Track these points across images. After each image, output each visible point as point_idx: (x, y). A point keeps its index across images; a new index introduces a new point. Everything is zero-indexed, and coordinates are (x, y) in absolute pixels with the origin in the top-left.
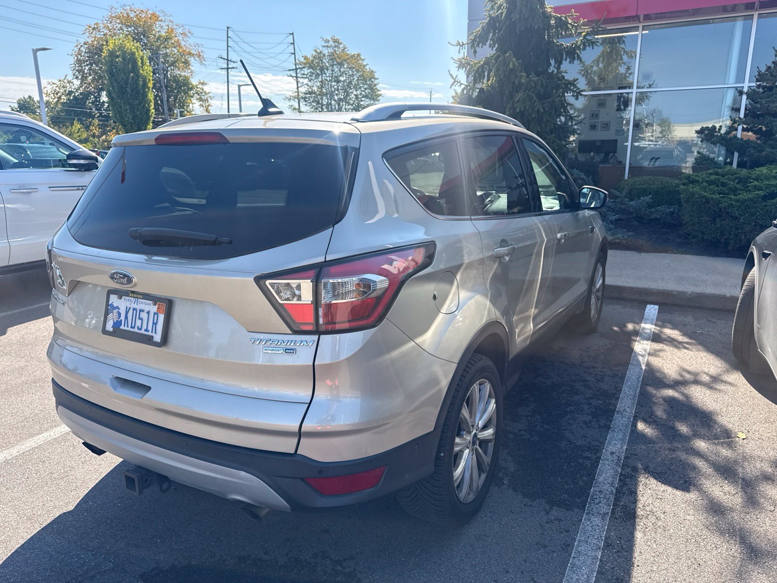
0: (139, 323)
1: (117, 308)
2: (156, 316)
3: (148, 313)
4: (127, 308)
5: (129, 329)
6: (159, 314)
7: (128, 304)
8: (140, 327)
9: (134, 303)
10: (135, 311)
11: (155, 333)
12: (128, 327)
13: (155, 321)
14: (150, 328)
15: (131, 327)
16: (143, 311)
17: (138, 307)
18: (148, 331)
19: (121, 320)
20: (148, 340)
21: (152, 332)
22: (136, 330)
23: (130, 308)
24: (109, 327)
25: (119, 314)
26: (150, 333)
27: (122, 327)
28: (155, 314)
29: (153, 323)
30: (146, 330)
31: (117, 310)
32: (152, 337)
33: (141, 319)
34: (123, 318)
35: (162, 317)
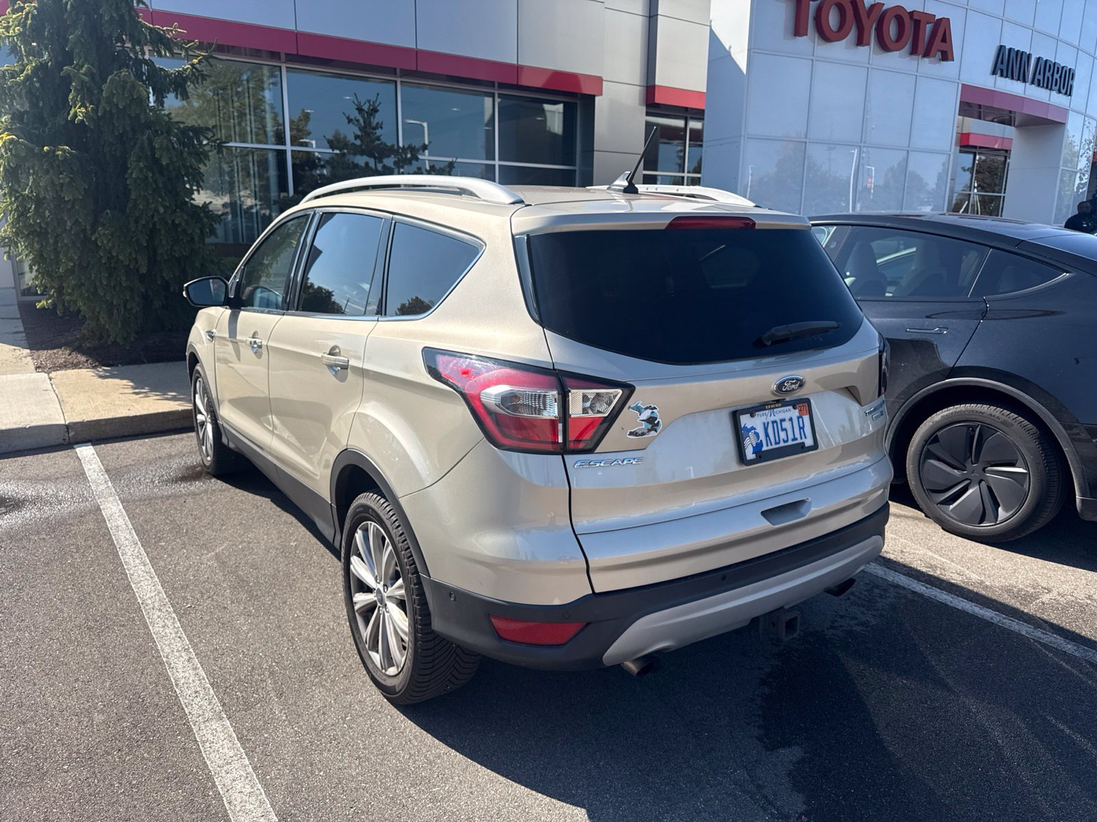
0: (783, 435)
1: (753, 428)
2: (801, 420)
3: (791, 419)
4: (764, 424)
5: (774, 446)
6: (803, 417)
7: (764, 419)
8: (786, 439)
9: (771, 415)
10: (775, 424)
11: (806, 438)
12: (772, 445)
13: (801, 425)
14: (797, 436)
15: (776, 443)
16: (784, 420)
17: (778, 417)
18: (797, 439)
19: (761, 441)
20: (801, 448)
21: (801, 438)
22: (782, 444)
23: (768, 423)
24: (750, 455)
25: (757, 435)
26: (799, 441)
27: (765, 448)
28: (798, 418)
29: (800, 428)
30: (795, 439)
31: (753, 431)
32: (804, 443)
33: (786, 430)
34: (762, 437)
35: (806, 418)
